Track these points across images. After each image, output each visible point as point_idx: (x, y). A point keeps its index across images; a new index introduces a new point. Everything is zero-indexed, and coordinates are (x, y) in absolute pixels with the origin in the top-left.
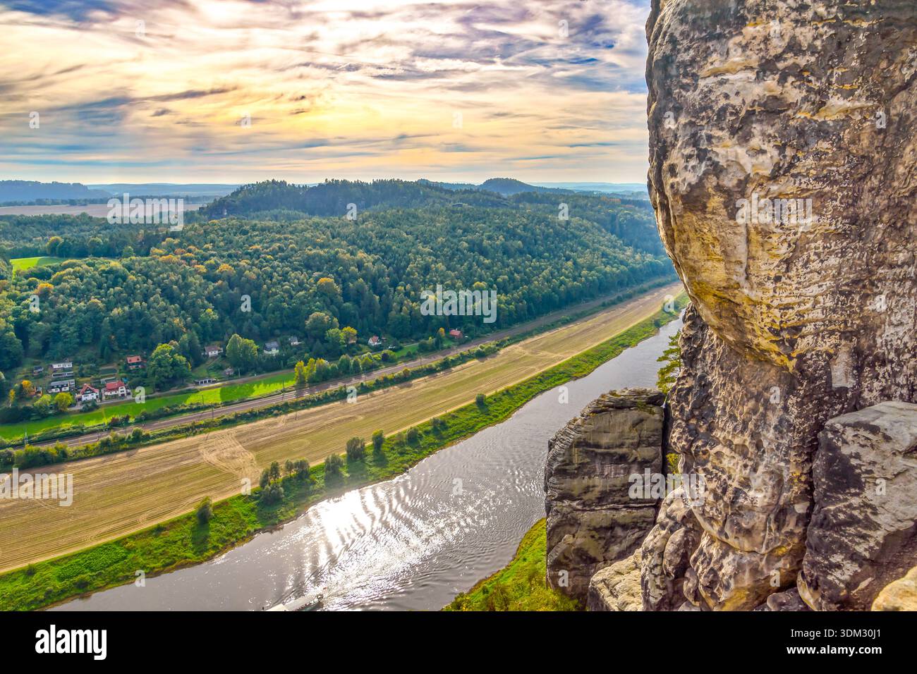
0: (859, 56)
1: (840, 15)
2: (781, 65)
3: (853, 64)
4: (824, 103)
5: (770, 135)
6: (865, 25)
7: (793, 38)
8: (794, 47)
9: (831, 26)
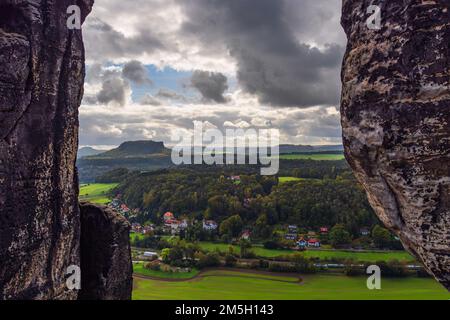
0: (441, 52)
1: (411, 28)
2: (370, 70)
3: (438, 58)
4: (418, 91)
5: (374, 118)
6: (438, 28)
7: (376, 51)
8: (378, 56)
9: (406, 37)
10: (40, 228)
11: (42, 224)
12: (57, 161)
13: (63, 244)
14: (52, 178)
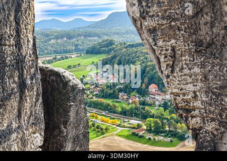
10: (10, 84)
11: (11, 81)
12: (18, 32)
13: (28, 98)
14: (16, 46)
